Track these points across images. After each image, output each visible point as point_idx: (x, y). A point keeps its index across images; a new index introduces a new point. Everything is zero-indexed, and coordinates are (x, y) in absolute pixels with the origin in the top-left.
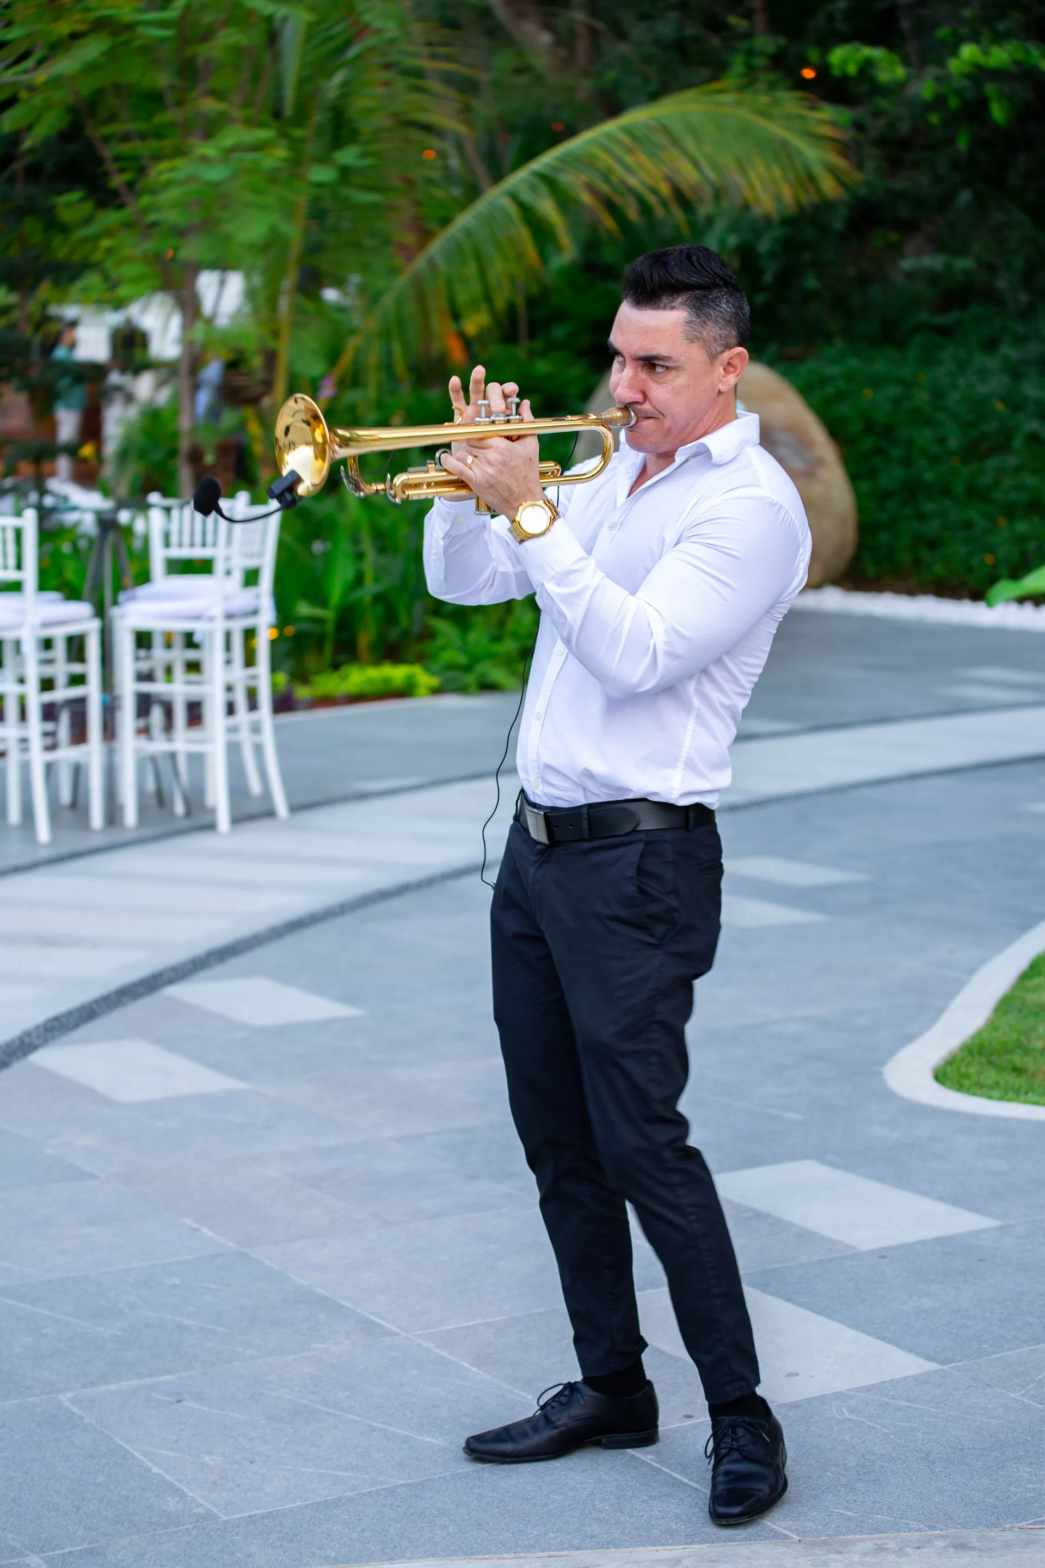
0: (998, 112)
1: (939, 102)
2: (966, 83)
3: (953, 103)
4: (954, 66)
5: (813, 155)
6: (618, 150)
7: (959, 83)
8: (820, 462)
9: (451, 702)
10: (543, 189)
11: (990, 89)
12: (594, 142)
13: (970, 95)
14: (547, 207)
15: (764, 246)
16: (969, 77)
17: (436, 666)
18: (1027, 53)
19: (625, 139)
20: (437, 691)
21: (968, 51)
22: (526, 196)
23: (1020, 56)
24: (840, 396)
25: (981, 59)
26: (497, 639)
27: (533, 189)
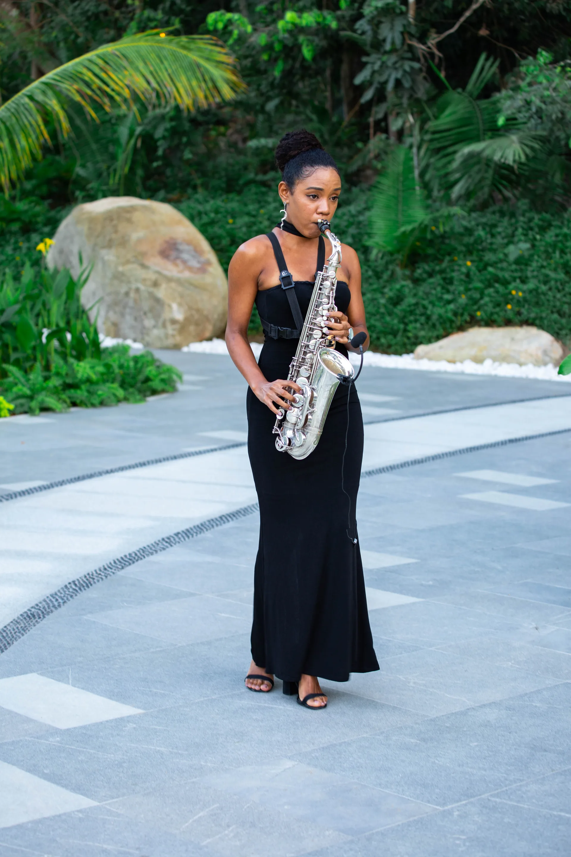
0: (307, 53)
1: (269, 47)
2: (286, 35)
3: (277, 47)
4: (281, 24)
5: (217, 73)
6: (97, 70)
7: (282, 35)
8: (208, 263)
9: (23, 419)
10: (50, 93)
11: (301, 38)
12: (80, 63)
13: (290, 43)
14: (54, 104)
15: (159, 133)
16: (290, 32)
17: (11, 395)
18: (324, 18)
19: (100, 62)
20: (12, 413)
21: (290, 16)
22: (40, 97)
23: (320, 20)
24: (212, 223)
25: (298, 21)
26: (46, 379)
27: (44, 93)
